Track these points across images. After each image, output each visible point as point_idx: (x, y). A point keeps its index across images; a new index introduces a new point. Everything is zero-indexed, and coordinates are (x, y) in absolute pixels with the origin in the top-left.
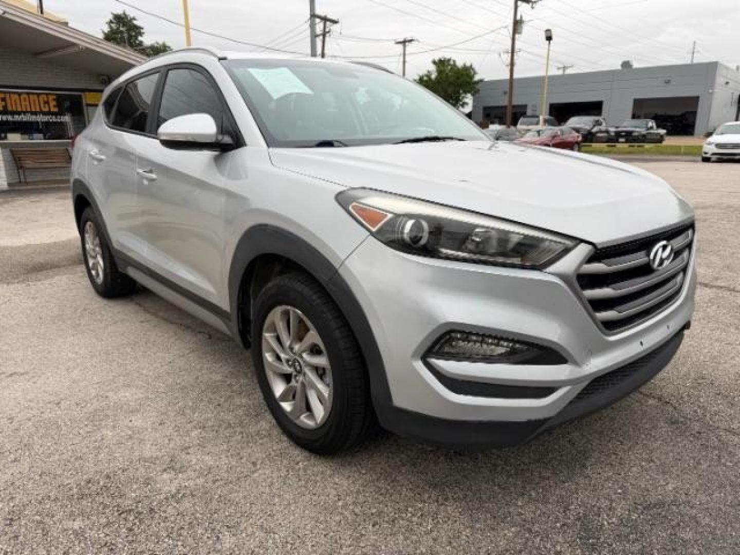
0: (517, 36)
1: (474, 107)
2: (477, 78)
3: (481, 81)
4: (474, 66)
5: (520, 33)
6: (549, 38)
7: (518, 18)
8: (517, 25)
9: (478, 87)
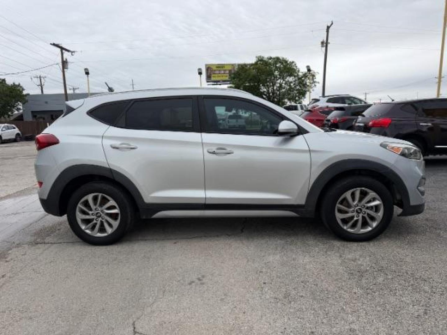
0: (65, 70)
1: (24, 110)
2: (25, 93)
3: (28, 95)
4: (21, 85)
5: (67, 68)
6: (87, 73)
7: (64, 60)
8: (65, 64)
9: (27, 98)
